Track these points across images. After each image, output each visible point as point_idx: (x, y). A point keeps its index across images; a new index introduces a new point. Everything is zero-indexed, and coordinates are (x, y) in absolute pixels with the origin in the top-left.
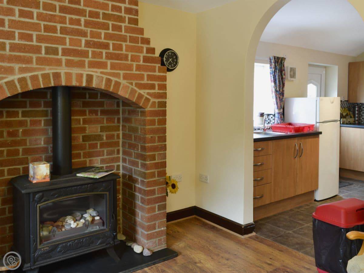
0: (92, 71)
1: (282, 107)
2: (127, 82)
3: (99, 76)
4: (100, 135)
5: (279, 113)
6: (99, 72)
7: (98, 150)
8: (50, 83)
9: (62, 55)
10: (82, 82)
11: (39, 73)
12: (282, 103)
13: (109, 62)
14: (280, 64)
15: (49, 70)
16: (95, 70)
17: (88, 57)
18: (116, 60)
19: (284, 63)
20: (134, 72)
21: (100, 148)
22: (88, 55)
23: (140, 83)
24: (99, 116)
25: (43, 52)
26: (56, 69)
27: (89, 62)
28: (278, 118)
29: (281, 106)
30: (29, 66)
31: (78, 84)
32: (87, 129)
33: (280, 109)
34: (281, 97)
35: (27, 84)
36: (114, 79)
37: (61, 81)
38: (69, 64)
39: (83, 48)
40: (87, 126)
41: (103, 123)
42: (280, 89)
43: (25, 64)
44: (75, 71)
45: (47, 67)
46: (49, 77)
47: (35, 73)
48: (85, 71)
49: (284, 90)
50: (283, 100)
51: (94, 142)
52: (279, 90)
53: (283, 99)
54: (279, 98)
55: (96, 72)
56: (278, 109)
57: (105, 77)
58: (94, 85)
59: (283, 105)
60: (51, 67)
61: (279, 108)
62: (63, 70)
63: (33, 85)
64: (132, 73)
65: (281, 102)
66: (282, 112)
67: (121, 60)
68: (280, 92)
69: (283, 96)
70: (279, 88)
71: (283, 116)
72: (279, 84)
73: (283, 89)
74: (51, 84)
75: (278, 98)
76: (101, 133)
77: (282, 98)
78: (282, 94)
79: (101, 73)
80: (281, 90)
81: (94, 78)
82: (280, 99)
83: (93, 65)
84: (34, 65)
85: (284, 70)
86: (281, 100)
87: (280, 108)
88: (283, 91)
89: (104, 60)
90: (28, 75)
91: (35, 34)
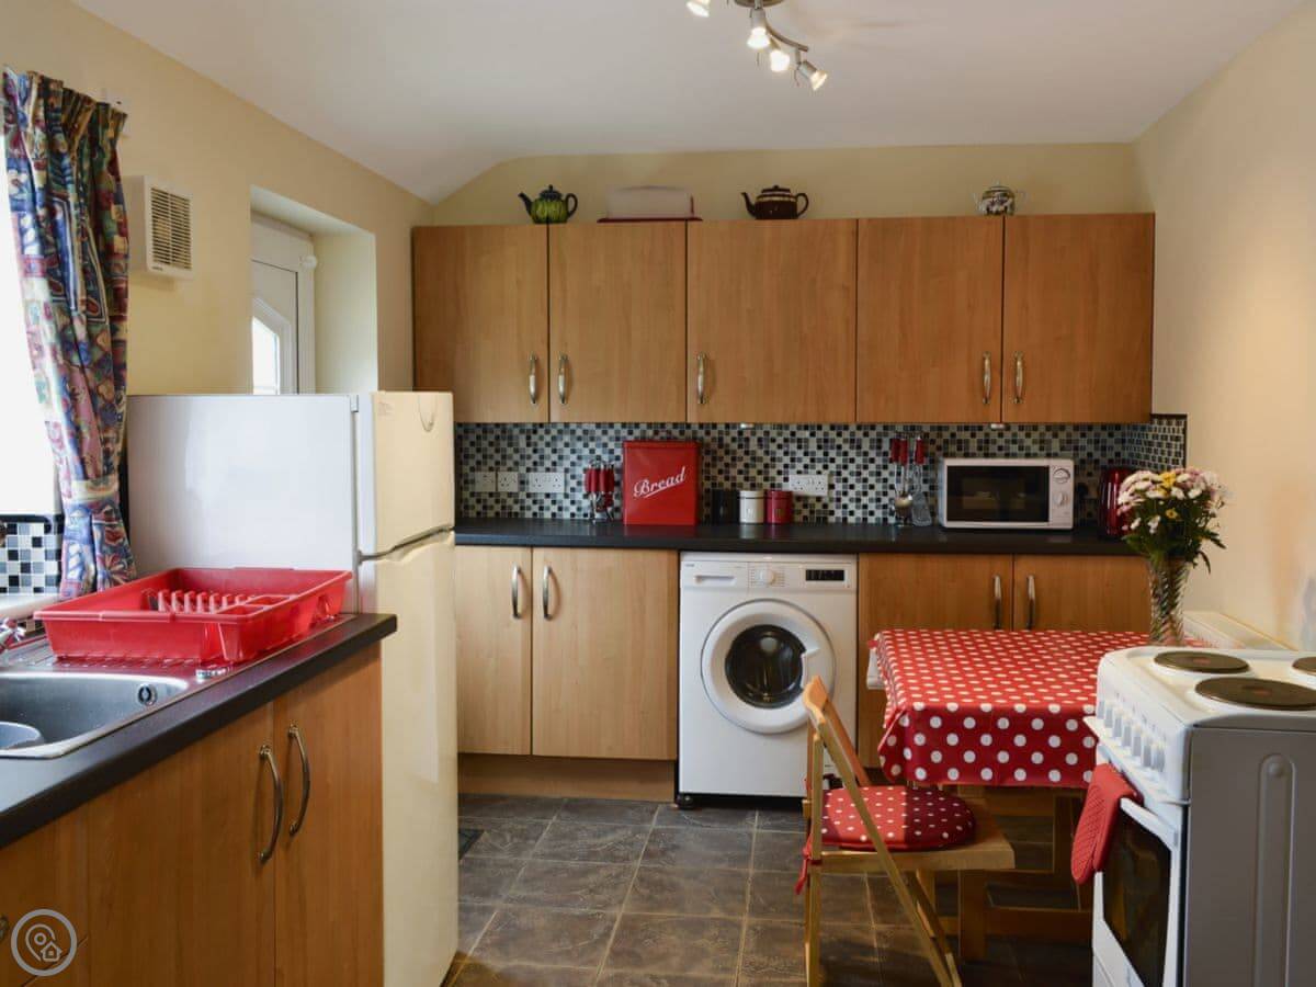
1: (115, 461)
5: (91, 509)
12: (111, 434)
14: (86, 150)
19: (113, 142)
28: (91, 541)
29: (107, 454)
33: (97, 476)
34: (106, 389)
42: (95, 330)
49: (121, 336)
50: (122, 409)
52: (91, 337)
53: (119, 401)
54: (93, 394)
56: (86, 477)
59: (119, 447)
61: (90, 472)
65: (106, 429)
66: (118, 501)
68: (97, 354)
69: (119, 382)
70: (89, 325)
71: (121, 529)
72: (88, 293)
73: (114, 331)
75: (83, 398)
77: (110, 396)
78: (113, 365)
80: (104, 340)
82: (100, 403)
85: (119, 200)
86: (107, 413)
87: (101, 467)
88: (118, 345)
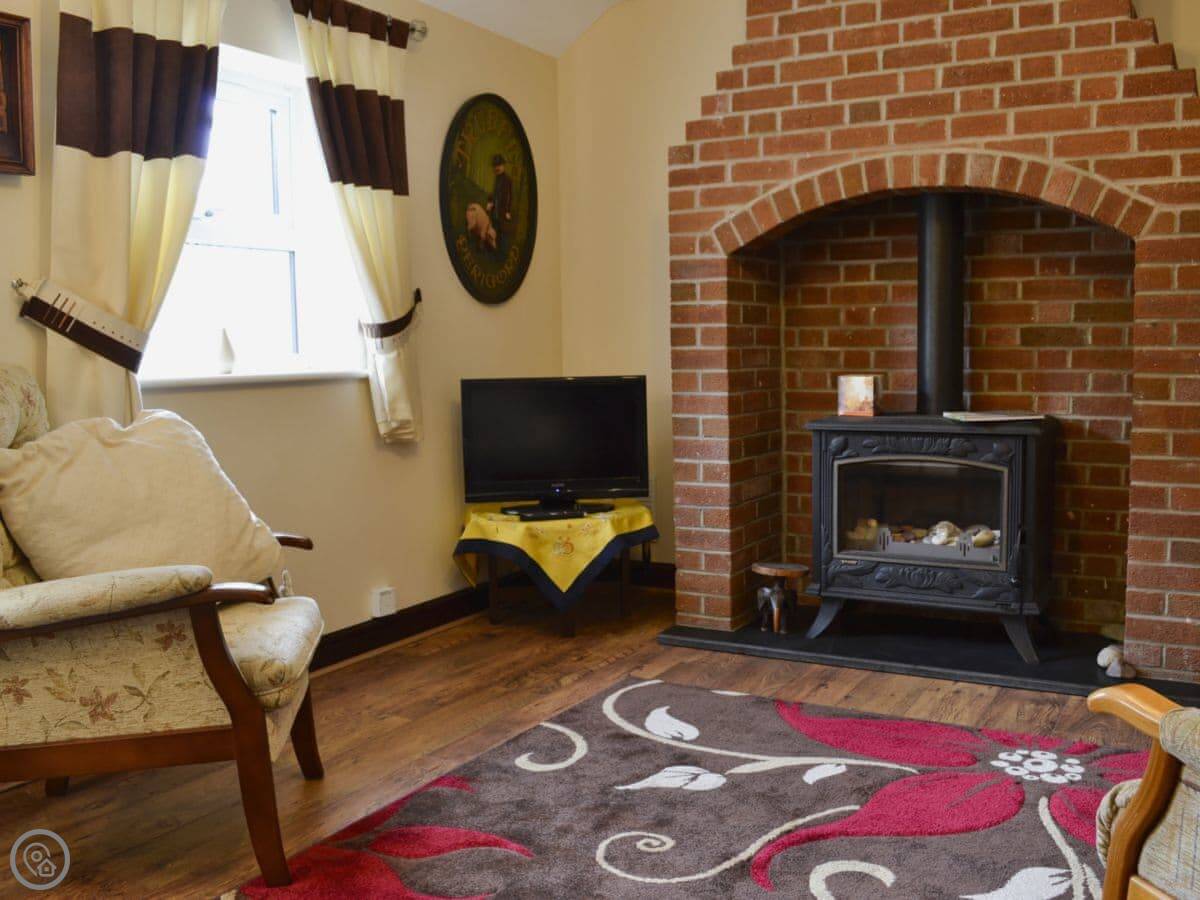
0: (963, 146)
2: (1067, 163)
3: (980, 156)
4: (1073, 330)
6: (983, 146)
7: (1069, 371)
8: (861, 186)
9: (889, 118)
10: (935, 177)
11: (838, 167)
13: (1011, 114)
15: (858, 157)
16: (970, 140)
17: (951, 111)
18: (1033, 104)
20: (1094, 128)
21: (1075, 365)
22: (952, 106)
23: (1115, 161)
24: (1073, 276)
25: (847, 117)
26: (874, 153)
27: (955, 123)
30: (817, 154)
31: (925, 183)
32: (1037, 310)
35: (813, 194)
36: (1025, 158)
37: (886, 180)
38: (905, 135)
39: (939, 89)
40: (1035, 302)
41: (1085, 296)
43: (809, 150)
44: (918, 151)
45: (854, 151)
46: (859, 172)
47: (829, 169)
48: (944, 147)
51: (1054, 349)
55: (975, 146)
57: (999, 155)
58: (968, 179)
60: (864, 150)
62: (888, 153)
63: (825, 195)
64: (1085, 135)
67: (1049, 100)
74: (863, 189)
76: (1079, 325)
79: (988, 145)
81: (969, 163)
83: (963, 129)
84: (828, 151)
89: (997, 109)
90: (814, 174)
91: (829, 82)
